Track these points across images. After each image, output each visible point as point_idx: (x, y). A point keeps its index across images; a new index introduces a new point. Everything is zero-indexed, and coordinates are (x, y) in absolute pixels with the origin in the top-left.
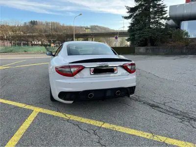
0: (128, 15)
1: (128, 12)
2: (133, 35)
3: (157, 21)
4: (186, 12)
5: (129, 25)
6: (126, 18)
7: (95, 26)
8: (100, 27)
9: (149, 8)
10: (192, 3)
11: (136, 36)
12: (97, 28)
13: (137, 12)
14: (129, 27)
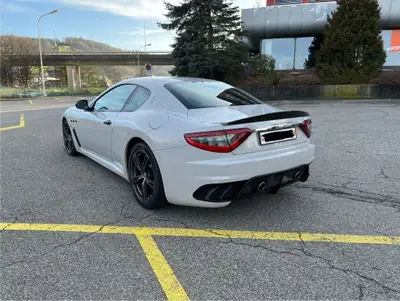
0: (169, 21)
1: (167, 16)
2: (185, 63)
3: (223, 36)
4: (270, 22)
5: (174, 42)
6: (165, 26)
7: (76, 40)
8: (88, 43)
9: (209, 11)
10: (279, 6)
11: (190, 65)
12: (81, 42)
13: (187, 17)
14: (174, 46)
